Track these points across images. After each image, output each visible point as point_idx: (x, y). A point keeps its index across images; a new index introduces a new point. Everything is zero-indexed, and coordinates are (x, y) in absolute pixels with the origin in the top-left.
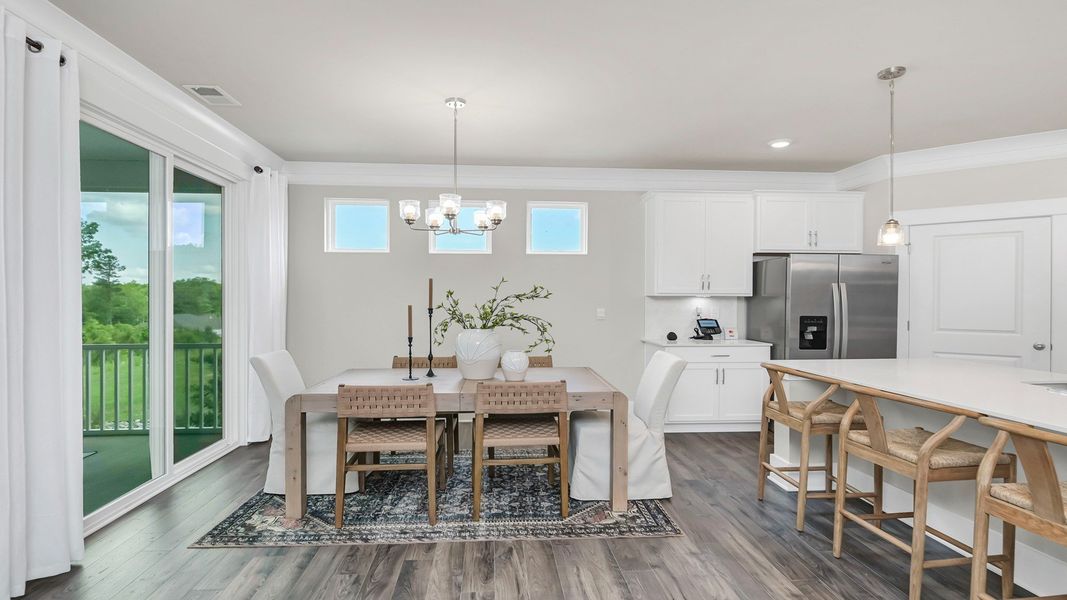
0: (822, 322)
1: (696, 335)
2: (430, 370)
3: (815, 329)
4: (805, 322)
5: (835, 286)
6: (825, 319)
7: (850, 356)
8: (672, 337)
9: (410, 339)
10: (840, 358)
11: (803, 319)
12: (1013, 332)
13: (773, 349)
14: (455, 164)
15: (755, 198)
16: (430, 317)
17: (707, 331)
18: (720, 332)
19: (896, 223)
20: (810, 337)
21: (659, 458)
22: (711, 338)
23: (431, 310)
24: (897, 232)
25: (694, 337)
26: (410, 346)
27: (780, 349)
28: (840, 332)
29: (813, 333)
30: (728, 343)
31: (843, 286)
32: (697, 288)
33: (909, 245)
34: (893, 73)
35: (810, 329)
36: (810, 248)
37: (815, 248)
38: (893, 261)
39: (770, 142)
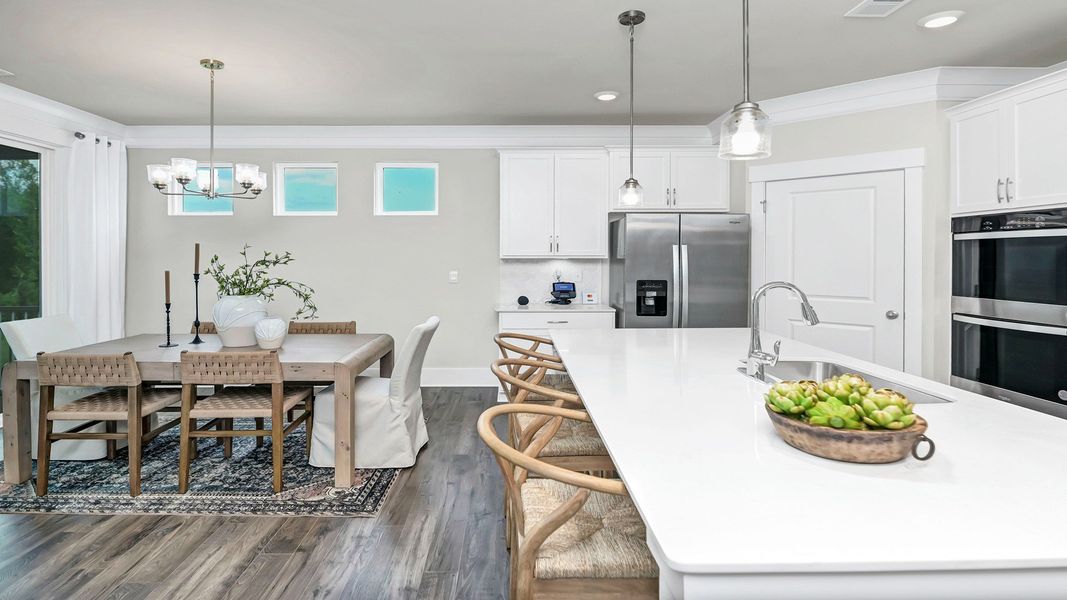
0: (662, 286)
2: (197, 337)
3: (654, 294)
4: (642, 286)
5: (675, 248)
6: (664, 283)
7: (690, 325)
8: (523, 301)
9: (168, 306)
11: (639, 283)
12: (866, 298)
13: (617, 315)
14: (212, 124)
16: (197, 282)
17: (563, 294)
18: (575, 296)
20: (651, 302)
21: (396, 427)
22: (568, 303)
23: (197, 276)
24: (637, 192)
26: (168, 312)
28: (680, 296)
29: (654, 298)
31: (684, 248)
33: (765, 202)
34: (633, 18)
35: (649, 294)
36: (668, 207)
37: (673, 207)
38: (746, 220)
39: (596, 95)
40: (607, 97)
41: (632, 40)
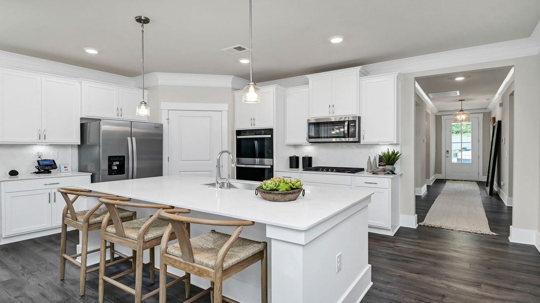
0: (122, 160)
1: (37, 170)
3: (118, 163)
4: (111, 159)
5: (129, 139)
6: (124, 157)
8: (14, 173)
10: (132, 178)
11: (110, 158)
13: (92, 176)
15: (81, 83)
17: (46, 167)
18: (56, 168)
19: (145, 103)
20: (116, 168)
22: (50, 172)
25: (35, 173)
27: (96, 176)
28: (132, 164)
29: (117, 165)
30: (63, 174)
31: (134, 139)
32: (35, 139)
33: (168, 119)
34: (144, 20)
35: (115, 163)
36: (117, 117)
37: (120, 117)
38: (160, 127)
39: (84, 48)
40: (92, 52)
41: (143, 31)
